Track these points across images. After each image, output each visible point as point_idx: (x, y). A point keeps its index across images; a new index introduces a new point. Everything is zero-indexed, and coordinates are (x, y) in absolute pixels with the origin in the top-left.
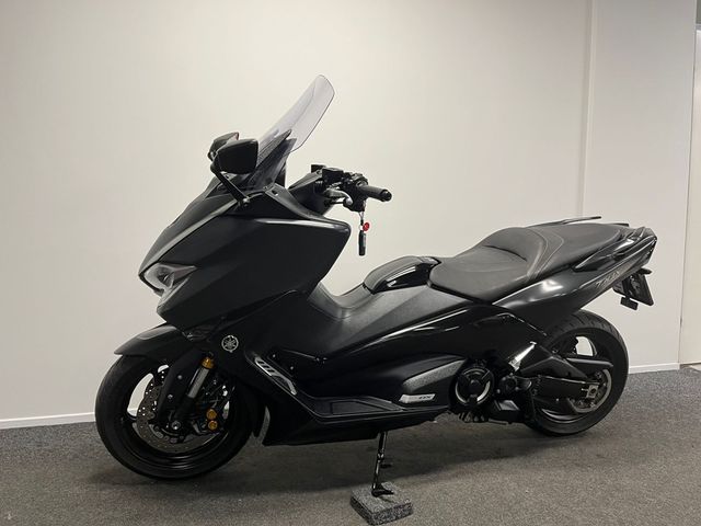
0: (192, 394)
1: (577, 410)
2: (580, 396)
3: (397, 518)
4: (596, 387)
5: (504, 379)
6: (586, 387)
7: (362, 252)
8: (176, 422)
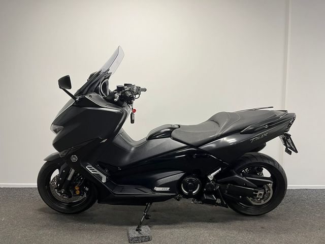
0: (69, 178)
1: (254, 203)
2: (253, 196)
3: (142, 242)
4: (262, 193)
5: (208, 184)
6: (257, 192)
7: (132, 121)
8: (63, 190)
